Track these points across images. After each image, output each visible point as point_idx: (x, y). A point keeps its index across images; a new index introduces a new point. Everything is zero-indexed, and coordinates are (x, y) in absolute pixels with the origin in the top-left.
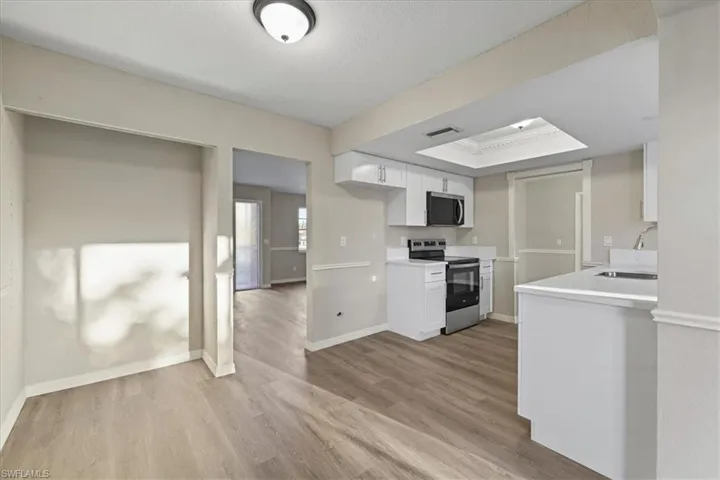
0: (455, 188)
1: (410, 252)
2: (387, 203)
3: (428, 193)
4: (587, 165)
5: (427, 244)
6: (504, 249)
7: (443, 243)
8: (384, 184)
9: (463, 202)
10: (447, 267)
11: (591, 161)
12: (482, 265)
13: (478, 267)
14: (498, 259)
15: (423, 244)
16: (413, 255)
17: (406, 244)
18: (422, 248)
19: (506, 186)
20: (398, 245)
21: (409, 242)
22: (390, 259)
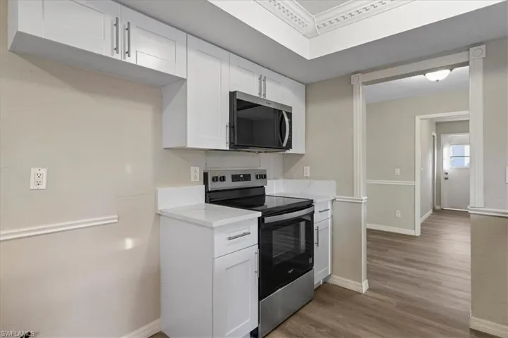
0: (278, 93)
1: (207, 192)
2: (160, 108)
3: (232, 94)
4: (478, 54)
5: (236, 178)
6: (347, 184)
7: (263, 176)
8: (128, 60)
9: (290, 115)
10: (261, 220)
11: (483, 47)
12: (317, 208)
13: (312, 214)
14: (339, 198)
15: (229, 179)
16: (213, 198)
17: (200, 178)
18: (229, 184)
19: (350, 93)
20: (184, 180)
21: (206, 175)
22: (163, 206)
